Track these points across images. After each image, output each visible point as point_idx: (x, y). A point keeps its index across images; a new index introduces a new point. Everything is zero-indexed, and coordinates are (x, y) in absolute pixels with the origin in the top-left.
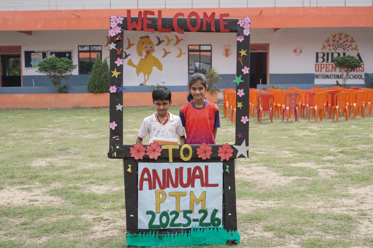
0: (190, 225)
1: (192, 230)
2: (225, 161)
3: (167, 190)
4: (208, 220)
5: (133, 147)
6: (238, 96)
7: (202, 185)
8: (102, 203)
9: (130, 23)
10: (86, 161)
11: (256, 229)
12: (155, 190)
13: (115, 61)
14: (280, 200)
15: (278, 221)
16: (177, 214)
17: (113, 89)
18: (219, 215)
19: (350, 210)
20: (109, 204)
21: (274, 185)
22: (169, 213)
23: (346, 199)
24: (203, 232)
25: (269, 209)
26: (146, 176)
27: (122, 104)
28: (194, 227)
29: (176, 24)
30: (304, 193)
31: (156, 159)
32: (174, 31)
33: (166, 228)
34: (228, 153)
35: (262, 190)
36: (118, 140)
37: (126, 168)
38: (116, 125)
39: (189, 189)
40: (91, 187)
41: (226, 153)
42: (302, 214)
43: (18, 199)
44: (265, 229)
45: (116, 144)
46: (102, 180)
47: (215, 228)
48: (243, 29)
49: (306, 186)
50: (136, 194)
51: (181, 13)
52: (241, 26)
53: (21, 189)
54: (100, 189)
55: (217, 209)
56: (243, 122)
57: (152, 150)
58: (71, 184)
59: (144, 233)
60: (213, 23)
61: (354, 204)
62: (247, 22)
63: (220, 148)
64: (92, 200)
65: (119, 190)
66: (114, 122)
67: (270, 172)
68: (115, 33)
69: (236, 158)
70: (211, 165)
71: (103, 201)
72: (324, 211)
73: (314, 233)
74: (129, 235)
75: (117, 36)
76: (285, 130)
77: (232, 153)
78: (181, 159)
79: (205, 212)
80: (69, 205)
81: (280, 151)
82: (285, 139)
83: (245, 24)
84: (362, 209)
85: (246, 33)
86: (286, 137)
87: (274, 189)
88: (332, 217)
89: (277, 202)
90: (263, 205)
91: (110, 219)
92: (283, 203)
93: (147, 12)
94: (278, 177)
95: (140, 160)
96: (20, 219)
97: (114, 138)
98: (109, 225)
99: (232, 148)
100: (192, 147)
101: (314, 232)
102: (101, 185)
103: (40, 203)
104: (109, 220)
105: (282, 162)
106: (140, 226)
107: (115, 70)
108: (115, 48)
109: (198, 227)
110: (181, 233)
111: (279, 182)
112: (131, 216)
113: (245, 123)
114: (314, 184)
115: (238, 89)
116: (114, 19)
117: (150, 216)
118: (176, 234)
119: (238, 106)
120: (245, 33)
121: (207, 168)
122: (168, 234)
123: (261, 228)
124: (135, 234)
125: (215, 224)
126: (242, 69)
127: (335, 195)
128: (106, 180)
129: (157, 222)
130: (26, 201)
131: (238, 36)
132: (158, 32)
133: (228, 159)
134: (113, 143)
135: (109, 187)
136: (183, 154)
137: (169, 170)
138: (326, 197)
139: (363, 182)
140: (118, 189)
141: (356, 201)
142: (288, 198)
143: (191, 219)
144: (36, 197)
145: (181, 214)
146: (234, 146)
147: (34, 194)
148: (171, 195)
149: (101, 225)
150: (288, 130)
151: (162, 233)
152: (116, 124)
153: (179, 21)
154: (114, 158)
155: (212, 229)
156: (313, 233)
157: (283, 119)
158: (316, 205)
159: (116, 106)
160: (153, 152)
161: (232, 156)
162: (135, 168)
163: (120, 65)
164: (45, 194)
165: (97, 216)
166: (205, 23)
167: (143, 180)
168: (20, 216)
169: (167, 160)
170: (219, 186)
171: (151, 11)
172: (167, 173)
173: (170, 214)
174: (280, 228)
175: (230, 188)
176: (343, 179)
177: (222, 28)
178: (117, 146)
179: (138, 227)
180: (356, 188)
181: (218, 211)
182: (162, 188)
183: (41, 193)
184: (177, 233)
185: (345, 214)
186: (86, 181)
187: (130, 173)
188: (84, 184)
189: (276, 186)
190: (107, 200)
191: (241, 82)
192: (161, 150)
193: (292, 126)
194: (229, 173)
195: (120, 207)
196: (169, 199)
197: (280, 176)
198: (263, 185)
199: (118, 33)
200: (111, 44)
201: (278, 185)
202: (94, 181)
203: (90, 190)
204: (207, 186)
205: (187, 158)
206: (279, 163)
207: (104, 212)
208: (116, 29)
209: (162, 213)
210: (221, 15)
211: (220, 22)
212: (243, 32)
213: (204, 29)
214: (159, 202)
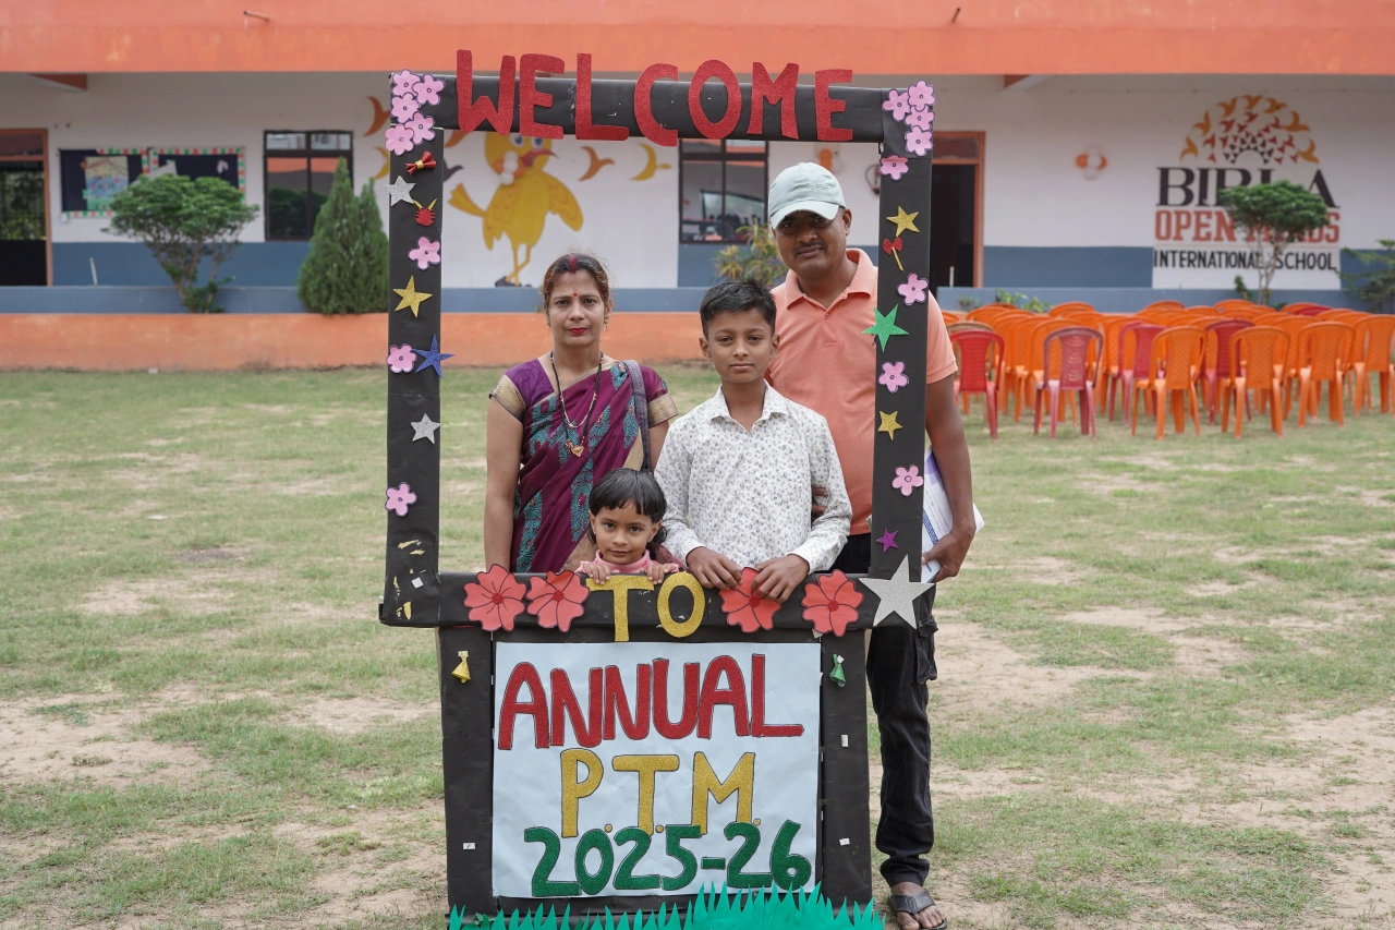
0: (694, 881)
1: (700, 901)
2: (830, 642)
3: (606, 750)
4: (759, 864)
5: (478, 583)
7: (742, 729)
8: (353, 773)
9: (469, 102)
10: (291, 594)
12: (561, 749)
13: (410, 250)
14: (1030, 765)
15: (1025, 856)
16: (642, 839)
17: (401, 359)
18: (805, 845)
19: (1299, 814)
20: (381, 780)
21: (1007, 702)
22: (611, 836)
23: (1280, 765)
24: (742, 909)
25: (988, 803)
26: (524, 695)
27: (435, 418)
28: (707, 890)
29: (647, 107)
30: (1122, 739)
31: (565, 628)
32: (640, 134)
33: (601, 894)
34: (841, 608)
35: (963, 723)
36: (418, 554)
37: (448, 661)
38: (412, 498)
39: (692, 742)
40: (310, 706)
42: (1118, 827)
43: (32, 756)
44: (978, 892)
45: (412, 572)
46: (353, 676)
47: (789, 892)
48: (904, 128)
49: (1127, 708)
50: (488, 763)
51: (665, 66)
52: (898, 116)
53: (42, 711)
54: (345, 716)
55: (795, 820)
56: (899, 490)
57: (551, 596)
58: (237, 691)
59: (516, 913)
60: (788, 106)
61: (1310, 785)
62: (920, 104)
63: (810, 589)
64: (317, 761)
65: (418, 719)
66: (404, 487)
67: (991, 645)
68: (411, 140)
70: (773, 652)
71: (358, 767)
72: (1200, 817)
73: (1164, 909)
74: (457, 920)
75: (417, 151)
76: (1044, 471)
77: (857, 609)
78: (662, 629)
79: (751, 834)
80: (227, 779)
81: (1028, 560)
82: (1047, 506)
83: (913, 110)
84: (1343, 810)
85: (916, 144)
86: (1047, 500)
87: (1006, 719)
88: (1232, 843)
89: (1019, 775)
90: (967, 789)
91: (383, 843)
92: (1042, 780)
93: (533, 62)
94: (1022, 669)
95: (503, 634)
96: (38, 841)
97: (402, 546)
98: (380, 872)
99: (857, 590)
101: (1162, 904)
102: (351, 697)
103: (115, 773)
104: (380, 850)
105: (1035, 606)
106: (501, 887)
107: (411, 283)
108: (408, 199)
109: (724, 889)
110: (657, 913)
111: (1024, 690)
112: (465, 848)
113: (906, 492)
114: (1159, 700)
116: (406, 85)
117: (540, 848)
118: (639, 917)
120: (911, 147)
121: (758, 663)
122: (609, 917)
123: (962, 887)
124: (481, 917)
125: (790, 879)
126: (899, 284)
127: (1239, 746)
128: (369, 678)
129: (564, 872)
130: (63, 762)
131: (885, 155)
132: (578, 138)
133: (840, 632)
134: (398, 567)
135: (381, 704)
136: (668, 612)
137: (613, 672)
138: (1205, 755)
139: (1345, 694)
140: (416, 716)
141: (1321, 776)
142: (1062, 760)
143: (694, 859)
144: (99, 745)
145: (659, 841)
146: (867, 582)
147: (92, 733)
148: (620, 766)
149: (351, 868)
150: (1057, 470)
151: (585, 915)
152: (410, 492)
153: (658, 94)
154: (403, 623)
155: (775, 898)
156: (1159, 910)
157: (1036, 425)
158: (1168, 789)
159: (413, 424)
160: (554, 603)
161: (858, 621)
162: (485, 665)
163: (429, 263)
164: (136, 736)
165: (336, 833)
166: (757, 106)
167: (512, 707)
168: (37, 830)
169: (605, 633)
170: (803, 734)
171: (550, 57)
172: (606, 682)
173: (616, 839)
174: (1035, 889)
175: (845, 742)
176: (1266, 680)
177: (823, 124)
178: (414, 577)
179: (491, 889)
180: (1318, 719)
181: (800, 830)
182: (588, 739)
183: (119, 730)
184: (643, 913)
185: (1280, 829)
186: (293, 681)
187: (463, 681)
188: (286, 693)
189: (1014, 707)
190: (374, 762)
191: (895, 333)
192: (582, 595)
193: (1071, 454)
194: (843, 685)
195: (423, 792)
196: (613, 782)
197: (1029, 664)
198: (966, 703)
199: (423, 139)
200: (393, 181)
201: (1022, 703)
202: (325, 680)
203: (307, 718)
204: (757, 734)
205: (682, 625)
206: (1023, 611)
207: (360, 814)
208: (414, 125)
209: (584, 836)
210: (823, 76)
211: (817, 103)
212: (906, 141)
213: (755, 128)
214: (573, 797)
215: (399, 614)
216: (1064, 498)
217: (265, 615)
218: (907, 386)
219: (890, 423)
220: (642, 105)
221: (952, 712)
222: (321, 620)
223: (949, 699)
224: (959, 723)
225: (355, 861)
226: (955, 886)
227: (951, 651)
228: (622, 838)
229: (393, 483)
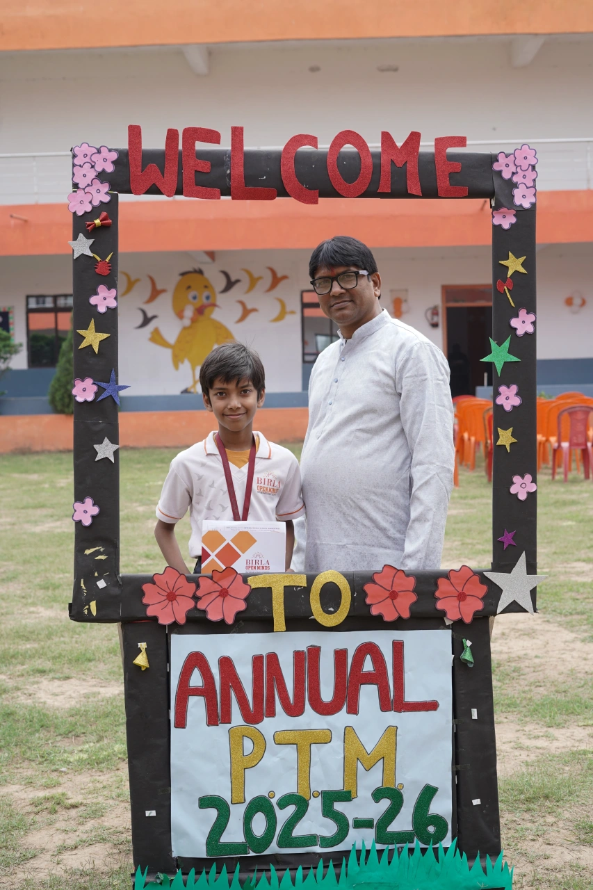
0: (346, 840)
1: (353, 856)
2: (459, 628)
3: (268, 726)
5: (154, 583)
6: (498, 409)
7: (385, 705)
8: (66, 740)
9: (140, 169)
10: (30, 601)
11: (552, 835)
12: (228, 726)
13: (90, 296)
16: (301, 804)
17: (84, 390)
18: (442, 806)
20: (87, 746)
21: (572, 672)
22: (274, 801)
24: (389, 863)
25: (576, 756)
27: (114, 440)
28: (359, 846)
29: (292, 170)
31: (230, 621)
32: (286, 195)
33: (265, 853)
34: (468, 598)
35: (541, 689)
36: (101, 560)
37: (130, 652)
38: (95, 510)
39: (342, 718)
40: (35, 686)
41: (462, 597)
44: (583, 837)
45: (96, 574)
46: (70, 661)
47: (430, 847)
48: (511, 185)
50: (166, 740)
51: (307, 137)
52: (506, 175)
54: (63, 693)
55: (433, 784)
56: (516, 495)
57: (217, 594)
59: (193, 871)
60: (412, 168)
62: (525, 165)
63: (441, 582)
64: (38, 732)
66: (89, 501)
67: (552, 627)
68: (90, 202)
69: (495, 614)
70: (411, 638)
71: (70, 735)
74: (141, 879)
75: (95, 212)
76: (565, 503)
77: (482, 599)
78: (315, 620)
79: (394, 796)
81: (565, 565)
82: (571, 527)
83: (519, 169)
85: (522, 199)
86: (570, 523)
87: (575, 684)
90: (556, 744)
91: (85, 801)
93: (193, 134)
94: (579, 645)
95: (176, 628)
97: (88, 552)
98: (81, 828)
99: (482, 583)
100: (351, 581)
102: (67, 678)
104: (82, 808)
105: (578, 597)
106: (179, 848)
107: (92, 325)
108: (89, 253)
109: (373, 846)
110: (315, 868)
111: (584, 662)
112: (147, 815)
113: (522, 497)
115: (500, 385)
116: (85, 156)
117: (213, 813)
118: (300, 873)
119: (499, 443)
120: (518, 201)
121: (398, 647)
122: (274, 873)
123: (568, 833)
124: (162, 876)
125: (430, 836)
126: (511, 318)
128: (83, 663)
129: (234, 834)
131: (496, 208)
132: (233, 199)
133: (468, 620)
134: (85, 570)
135: (90, 683)
136: (319, 605)
137: (273, 658)
143: (346, 820)
145: (315, 805)
146: (490, 575)
148: (281, 740)
149: (57, 825)
150: (574, 503)
151: (253, 871)
152: (94, 505)
153: (302, 160)
154: (90, 619)
155: (417, 853)
157: (553, 474)
159: (96, 447)
160: (220, 599)
161: (483, 609)
162: (161, 654)
163: (108, 307)
165: (47, 794)
166: (386, 168)
167: (186, 691)
169: (264, 624)
170: (439, 709)
171: (208, 130)
172: (266, 666)
173: (278, 804)
175: (475, 716)
177: (443, 183)
178: (99, 579)
179: (170, 851)
181: (437, 793)
182: (252, 717)
184: (304, 869)
186: (25, 667)
187: (143, 669)
188: (18, 676)
189: (578, 675)
190: (83, 731)
191: (509, 360)
192: (245, 592)
193: (581, 492)
194: (472, 666)
195: (120, 756)
196: (275, 754)
197: (583, 641)
198: (541, 673)
199: (101, 202)
200: (75, 238)
201: (584, 671)
202: (48, 665)
203: (33, 696)
204: (398, 709)
205: (332, 616)
206: (570, 602)
207: (69, 776)
208: (93, 190)
209: (251, 803)
210: (441, 143)
211: (437, 165)
212: (514, 196)
213: (385, 187)
214: (240, 768)
215: (86, 612)
216: (581, 521)
217: (9, 617)
218: (520, 405)
219: (506, 438)
220: (288, 169)
221: (532, 680)
222: (50, 619)
223: (527, 670)
224: (538, 688)
225: (61, 818)
226: (562, 831)
227: (522, 633)
228: (283, 803)
229: (79, 498)
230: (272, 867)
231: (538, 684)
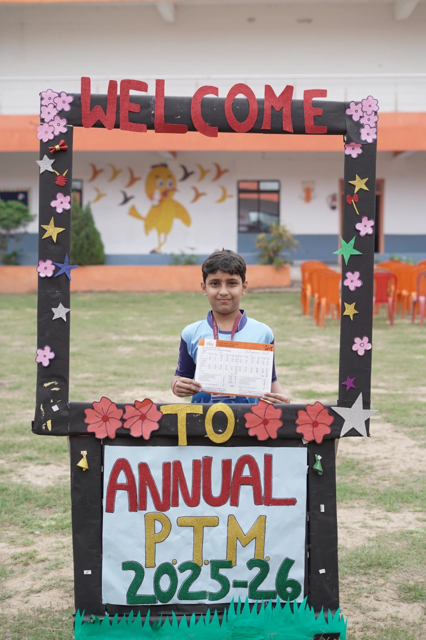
0: (228, 595)
1: (232, 607)
2: (313, 447)
3: (173, 513)
5: (93, 409)
6: (345, 289)
7: (258, 500)
8: (42, 510)
9: (89, 109)
11: (381, 594)
12: (144, 512)
13: (51, 201)
16: (196, 569)
17: (46, 268)
18: (297, 573)
20: (56, 516)
21: (410, 470)
22: (176, 567)
24: (258, 613)
25: (405, 535)
27: (67, 305)
28: (236, 601)
29: (199, 112)
31: (147, 437)
32: (194, 130)
33: (170, 603)
34: (320, 426)
35: (386, 482)
36: (55, 391)
37: (75, 457)
38: (52, 355)
39: (226, 509)
40: (25, 469)
41: (315, 424)
44: (402, 596)
45: (52, 401)
46: (51, 452)
47: (288, 602)
48: (359, 126)
50: (99, 520)
51: (211, 87)
52: (356, 118)
54: (43, 475)
55: (291, 558)
56: (356, 352)
57: (139, 417)
59: (117, 614)
60: (287, 112)
62: (369, 111)
63: (301, 414)
64: (22, 503)
66: (47, 348)
67: (399, 436)
68: (53, 133)
69: (339, 437)
70: (278, 453)
71: (45, 507)
74: (80, 618)
75: (56, 139)
77: (330, 426)
78: (208, 438)
79: (264, 567)
81: (414, 389)
83: (365, 114)
85: (367, 135)
86: (421, 357)
87: (411, 480)
89: (420, 516)
90: (392, 524)
91: (49, 557)
93: (128, 84)
94: (417, 450)
95: (108, 441)
97: (46, 385)
98: (45, 577)
99: (330, 414)
100: (235, 411)
102: (48, 464)
104: (47, 562)
105: (421, 413)
106: (107, 598)
107: (52, 222)
108: (51, 169)
109: (247, 600)
110: (204, 615)
111: (419, 463)
112: (85, 573)
113: (361, 353)
115: (347, 272)
116: (50, 99)
117: (132, 574)
118: (193, 617)
119: (345, 314)
120: (364, 137)
121: (268, 459)
122: (174, 617)
123: (392, 592)
124: (94, 617)
125: (288, 594)
126: (357, 223)
128: (60, 453)
129: (147, 589)
131: (347, 143)
132: (156, 132)
133: (319, 440)
134: (43, 398)
136: (212, 428)
137: (178, 465)
143: (228, 581)
145: (206, 570)
146: (336, 409)
148: (182, 524)
149: (29, 575)
151: (160, 615)
152: (51, 351)
153: (206, 104)
154: (46, 433)
155: (278, 606)
159: (53, 309)
160: (140, 421)
161: (330, 434)
162: (97, 460)
163: (64, 209)
165: (23, 550)
166: (268, 112)
169: (171, 440)
170: (297, 504)
171: (138, 82)
172: (173, 470)
173: (179, 569)
175: (323, 509)
177: (309, 123)
178: (53, 404)
179: (101, 599)
181: (294, 564)
182: (162, 506)
184: (196, 615)
187: (84, 470)
189: (414, 472)
190: (54, 504)
191: (354, 254)
192: (158, 417)
194: (321, 474)
196: (178, 533)
197: (420, 447)
198: (387, 470)
199: (60, 132)
200: (41, 159)
201: (418, 470)
202: (35, 454)
203: (22, 477)
204: (267, 504)
205: (220, 435)
206: (414, 417)
207: (40, 538)
208: (54, 123)
209: (159, 568)
210: (308, 94)
211: (305, 110)
212: (360, 134)
213: (266, 125)
214: (152, 542)
215: (44, 428)
217: (11, 417)
218: (361, 287)
219: (350, 310)
220: (196, 111)
221: (380, 476)
223: (378, 468)
224: (384, 482)
225: (32, 569)
226: (388, 590)
227: (377, 439)
228: (183, 568)
229: (41, 346)
230: (174, 613)
231: (384, 478)
